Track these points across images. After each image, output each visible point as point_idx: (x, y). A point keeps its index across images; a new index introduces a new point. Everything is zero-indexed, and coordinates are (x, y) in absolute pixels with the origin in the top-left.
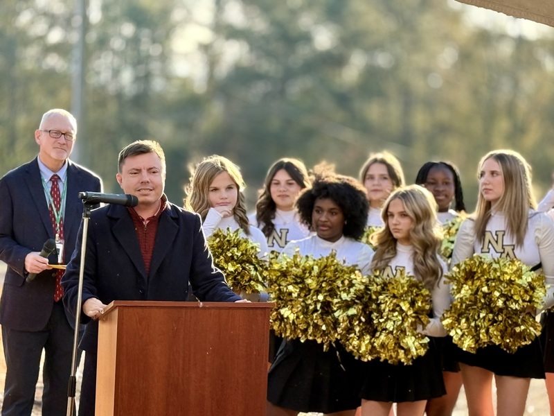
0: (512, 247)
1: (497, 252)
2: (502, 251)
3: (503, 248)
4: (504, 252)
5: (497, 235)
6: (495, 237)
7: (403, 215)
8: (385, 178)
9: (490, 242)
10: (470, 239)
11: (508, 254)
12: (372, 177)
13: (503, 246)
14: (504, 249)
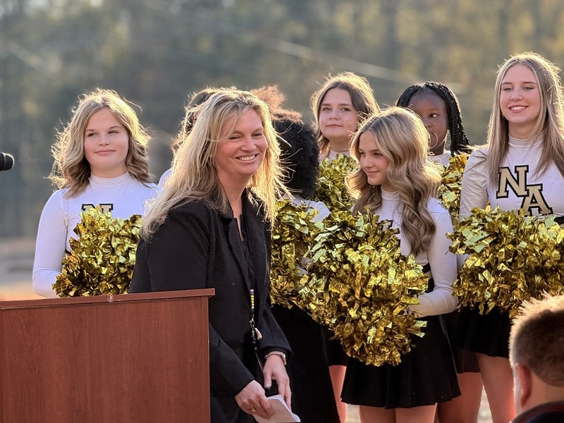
1: (518, 196)
2: (526, 193)
3: (526, 190)
4: (528, 195)
5: (517, 172)
6: (515, 175)
7: (376, 154)
8: (347, 110)
9: (508, 182)
10: (482, 179)
11: (534, 197)
12: (328, 109)
13: (526, 186)
14: (528, 191)
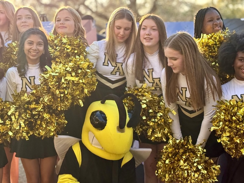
0: (121, 64)
